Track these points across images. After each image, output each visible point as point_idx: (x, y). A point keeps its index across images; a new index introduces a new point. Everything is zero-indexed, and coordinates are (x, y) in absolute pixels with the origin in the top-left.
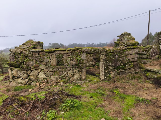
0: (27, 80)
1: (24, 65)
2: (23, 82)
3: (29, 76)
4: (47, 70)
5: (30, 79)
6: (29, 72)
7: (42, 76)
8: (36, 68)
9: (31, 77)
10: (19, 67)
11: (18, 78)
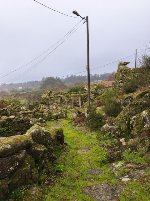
0: (48, 109)
1: (47, 103)
2: (47, 110)
3: (49, 107)
4: (57, 105)
5: (50, 109)
6: (49, 106)
7: (54, 107)
8: (52, 104)
9: (50, 108)
10: (45, 104)
11: (45, 108)
